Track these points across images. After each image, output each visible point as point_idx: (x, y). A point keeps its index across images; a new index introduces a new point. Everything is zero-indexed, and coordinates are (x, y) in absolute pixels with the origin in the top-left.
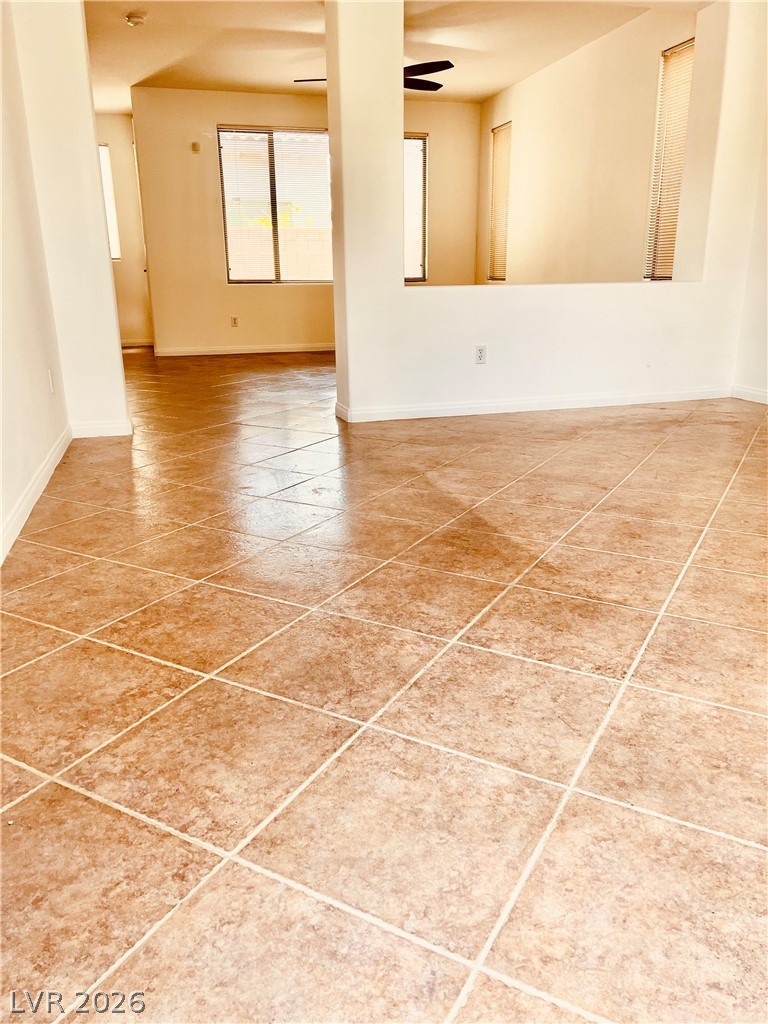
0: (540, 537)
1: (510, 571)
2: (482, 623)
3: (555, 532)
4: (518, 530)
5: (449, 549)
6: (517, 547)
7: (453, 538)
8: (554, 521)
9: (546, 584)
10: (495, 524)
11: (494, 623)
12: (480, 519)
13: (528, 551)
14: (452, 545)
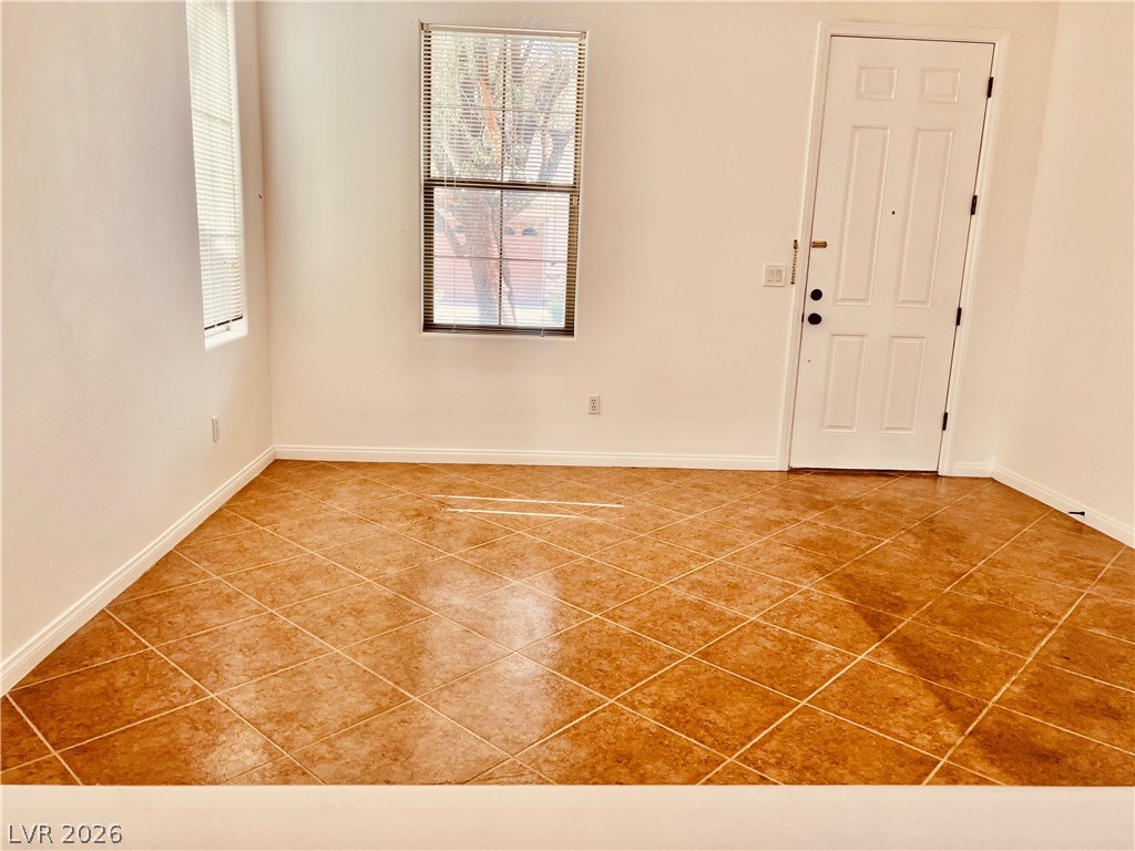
0: (817, 595)
1: (849, 572)
2: (872, 546)
3: (801, 599)
4: (835, 606)
5: (898, 594)
6: (839, 589)
7: (896, 605)
8: (796, 612)
9: (827, 560)
10: (855, 616)
11: (864, 546)
12: (870, 624)
13: (832, 585)
14: (896, 597)
